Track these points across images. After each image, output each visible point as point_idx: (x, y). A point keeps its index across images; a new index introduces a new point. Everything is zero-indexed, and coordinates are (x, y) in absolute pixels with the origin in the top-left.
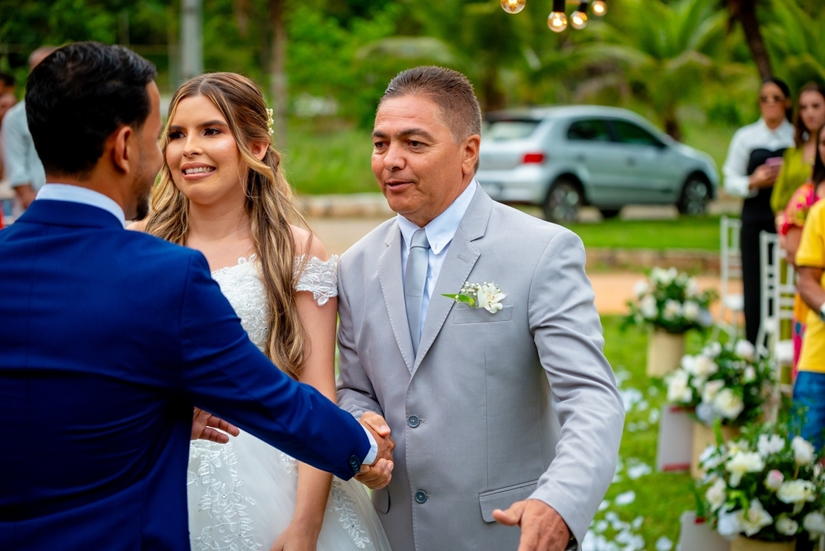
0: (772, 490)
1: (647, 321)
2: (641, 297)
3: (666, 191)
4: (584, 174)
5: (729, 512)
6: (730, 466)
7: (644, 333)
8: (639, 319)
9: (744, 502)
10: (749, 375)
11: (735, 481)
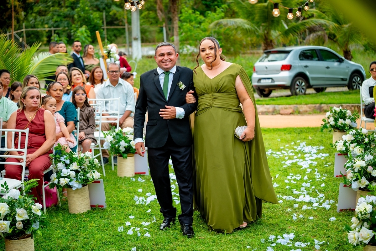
0: (370, 172)
1: (331, 126)
2: (329, 118)
3: (343, 80)
4: (308, 74)
5: (354, 181)
6: (354, 165)
7: (330, 131)
8: (328, 125)
9: (359, 177)
10: (367, 140)
11: (356, 170)
